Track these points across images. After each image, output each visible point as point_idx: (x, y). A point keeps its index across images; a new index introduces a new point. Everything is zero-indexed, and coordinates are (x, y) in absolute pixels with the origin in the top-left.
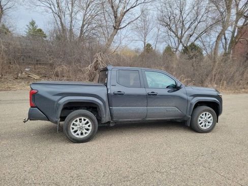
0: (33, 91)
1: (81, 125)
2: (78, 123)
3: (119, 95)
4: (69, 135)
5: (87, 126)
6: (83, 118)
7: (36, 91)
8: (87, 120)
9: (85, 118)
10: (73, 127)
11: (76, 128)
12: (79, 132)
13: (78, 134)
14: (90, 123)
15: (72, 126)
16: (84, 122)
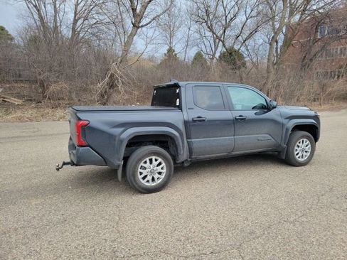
0: (82, 122)
1: (151, 168)
2: (148, 165)
3: (200, 122)
4: (136, 184)
5: (159, 169)
6: (154, 158)
7: (87, 122)
8: (160, 160)
9: (157, 158)
10: (142, 171)
11: (145, 173)
12: (149, 178)
13: (148, 181)
14: (163, 164)
15: (140, 170)
16: (155, 163)
